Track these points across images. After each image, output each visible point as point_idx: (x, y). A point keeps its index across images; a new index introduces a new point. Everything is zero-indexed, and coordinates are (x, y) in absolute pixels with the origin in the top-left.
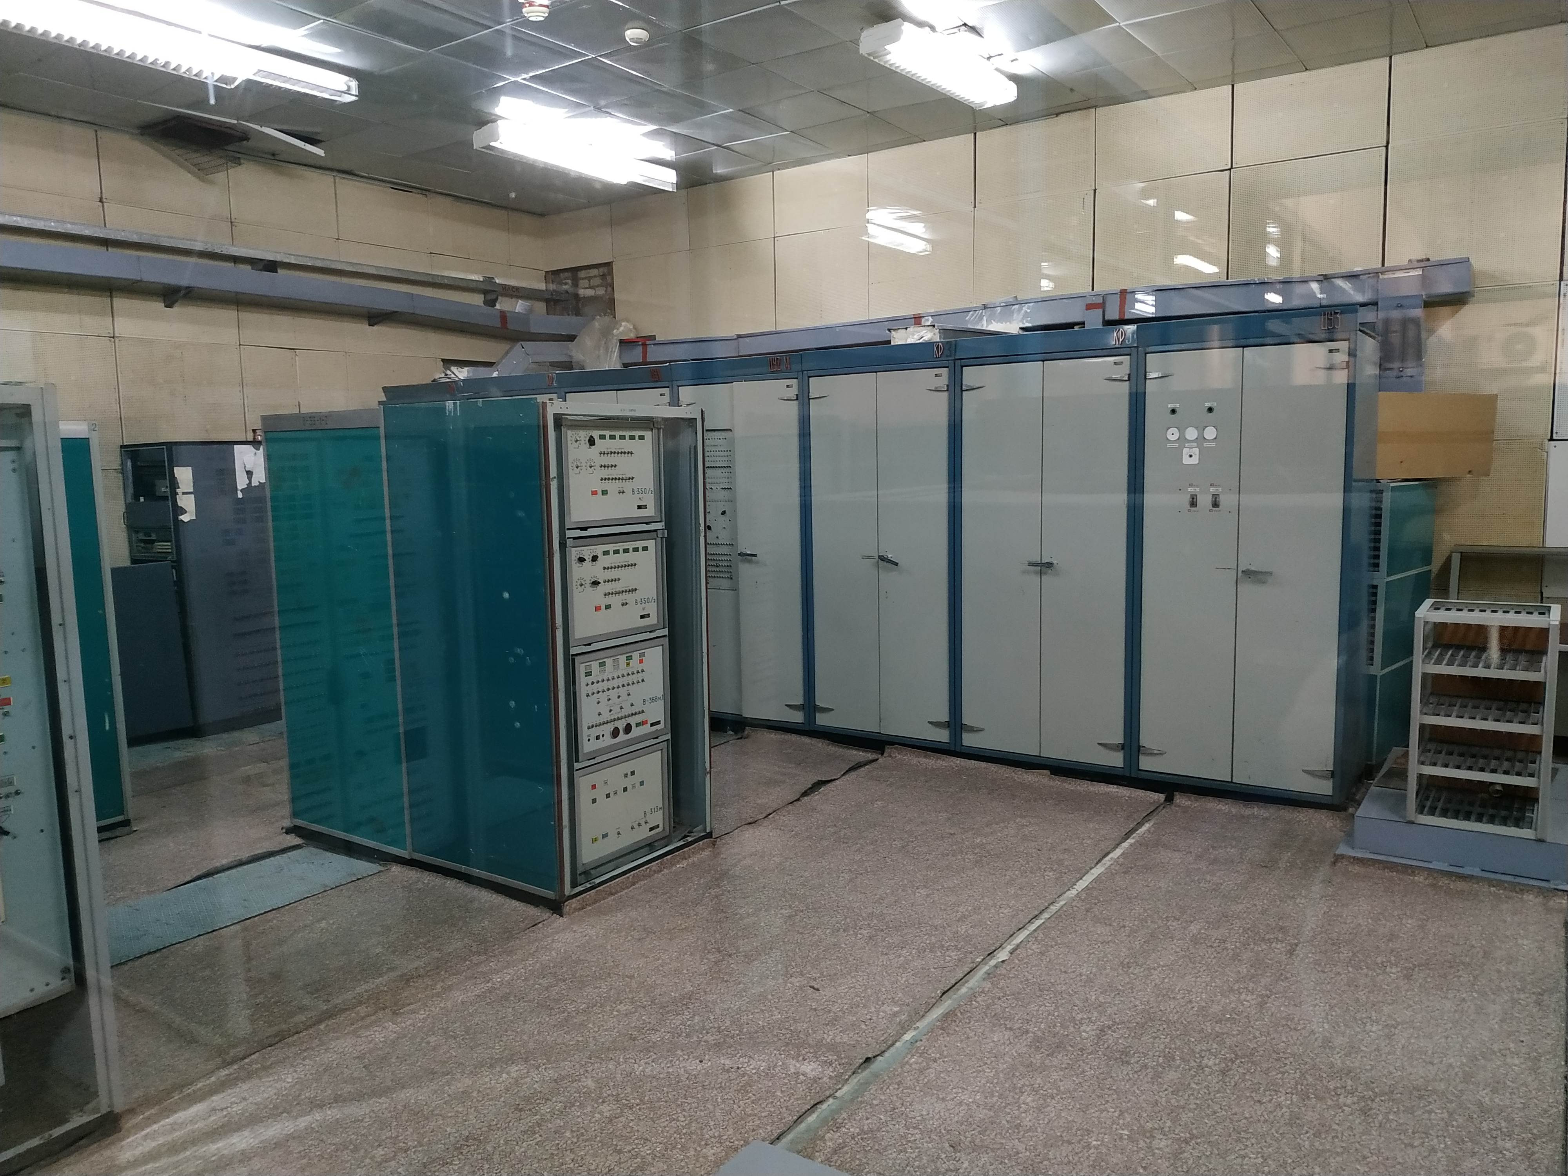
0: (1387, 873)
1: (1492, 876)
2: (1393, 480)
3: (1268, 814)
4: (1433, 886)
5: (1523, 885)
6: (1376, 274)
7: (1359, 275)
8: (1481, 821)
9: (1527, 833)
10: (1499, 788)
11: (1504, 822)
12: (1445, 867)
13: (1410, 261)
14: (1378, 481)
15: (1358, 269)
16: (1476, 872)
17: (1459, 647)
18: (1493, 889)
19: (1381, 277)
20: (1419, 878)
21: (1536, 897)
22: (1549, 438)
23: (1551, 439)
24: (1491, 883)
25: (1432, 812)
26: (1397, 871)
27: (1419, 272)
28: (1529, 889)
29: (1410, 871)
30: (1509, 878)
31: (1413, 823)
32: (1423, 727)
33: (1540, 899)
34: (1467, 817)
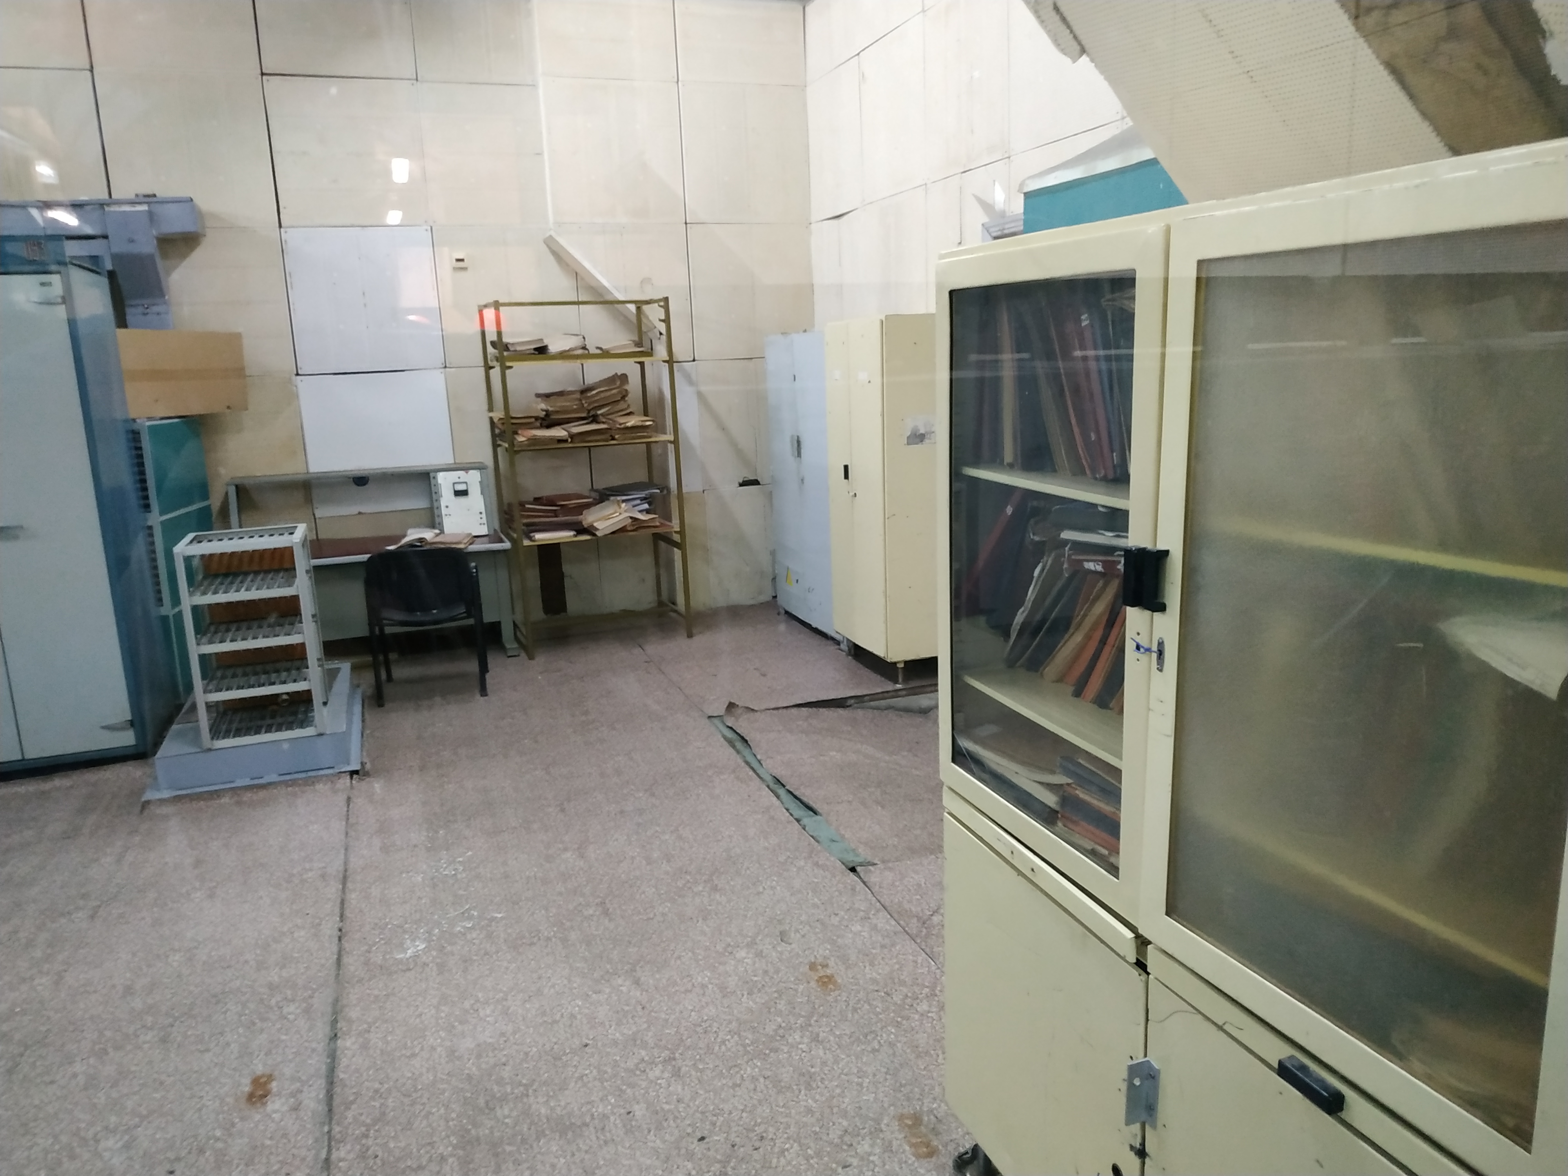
0: (195, 804)
1: (288, 777)
2: (150, 419)
3: (71, 783)
4: (239, 803)
5: (315, 777)
6: (102, 205)
7: (84, 205)
8: (270, 732)
9: (309, 731)
10: (285, 697)
11: (290, 727)
12: (247, 782)
13: (137, 195)
14: (134, 420)
15: (83, 198)
16: (273, 778)
17: (226, 575)
18: (290, 789)
19: (107, 209)
20: (225, 800)
21: (326, 784)
22: (295, 373)
23: (297, 374)
24: (286, 784)
25: (227, 735)
26: (204, 800)
27: (144, 208)
28: (318, 779)
29: (215, 796)
30: (303, 775)
31: (210, 750)
32: (203, 658)
33: (329, 785)
34: (258, 732)
